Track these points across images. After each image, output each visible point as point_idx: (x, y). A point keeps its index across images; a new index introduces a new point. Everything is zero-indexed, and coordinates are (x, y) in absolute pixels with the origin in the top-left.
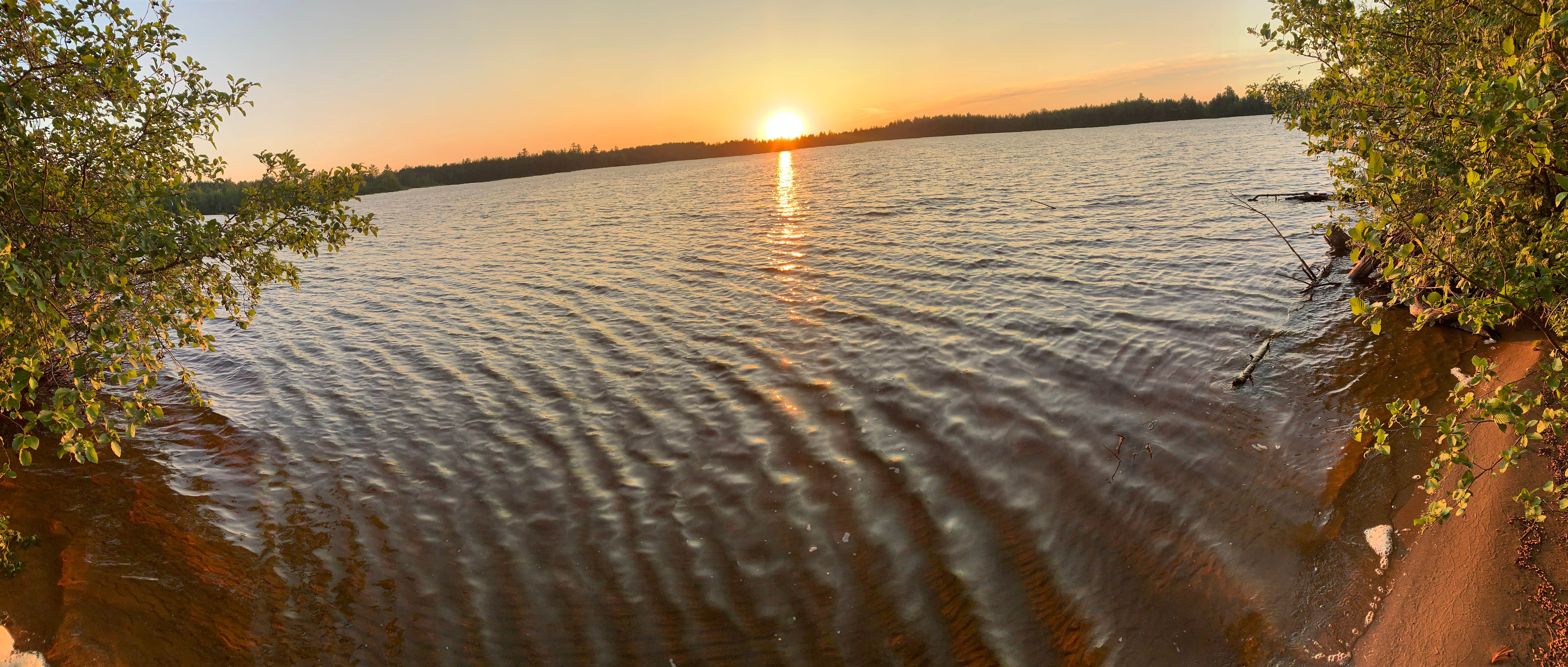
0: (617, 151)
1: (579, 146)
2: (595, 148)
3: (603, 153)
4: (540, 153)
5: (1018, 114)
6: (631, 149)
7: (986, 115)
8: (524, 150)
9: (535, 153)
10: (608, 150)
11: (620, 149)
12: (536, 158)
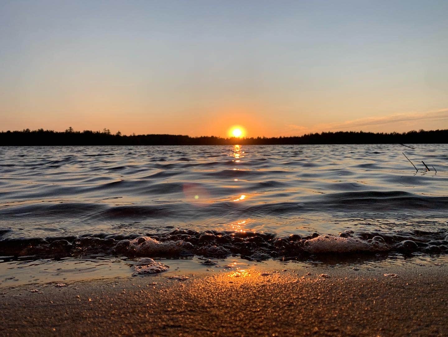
0: (134, 136)
1: (108, 130)
2: (119, 133)
3: (125, 137)
4: (82, 131)
5: (401, 132)
6: (144, 136)
7: (375, 132)
8: (70, 128)
9: (78, 131)
10: (128, 135)
11: (136, 135)
12: (78, 134)
